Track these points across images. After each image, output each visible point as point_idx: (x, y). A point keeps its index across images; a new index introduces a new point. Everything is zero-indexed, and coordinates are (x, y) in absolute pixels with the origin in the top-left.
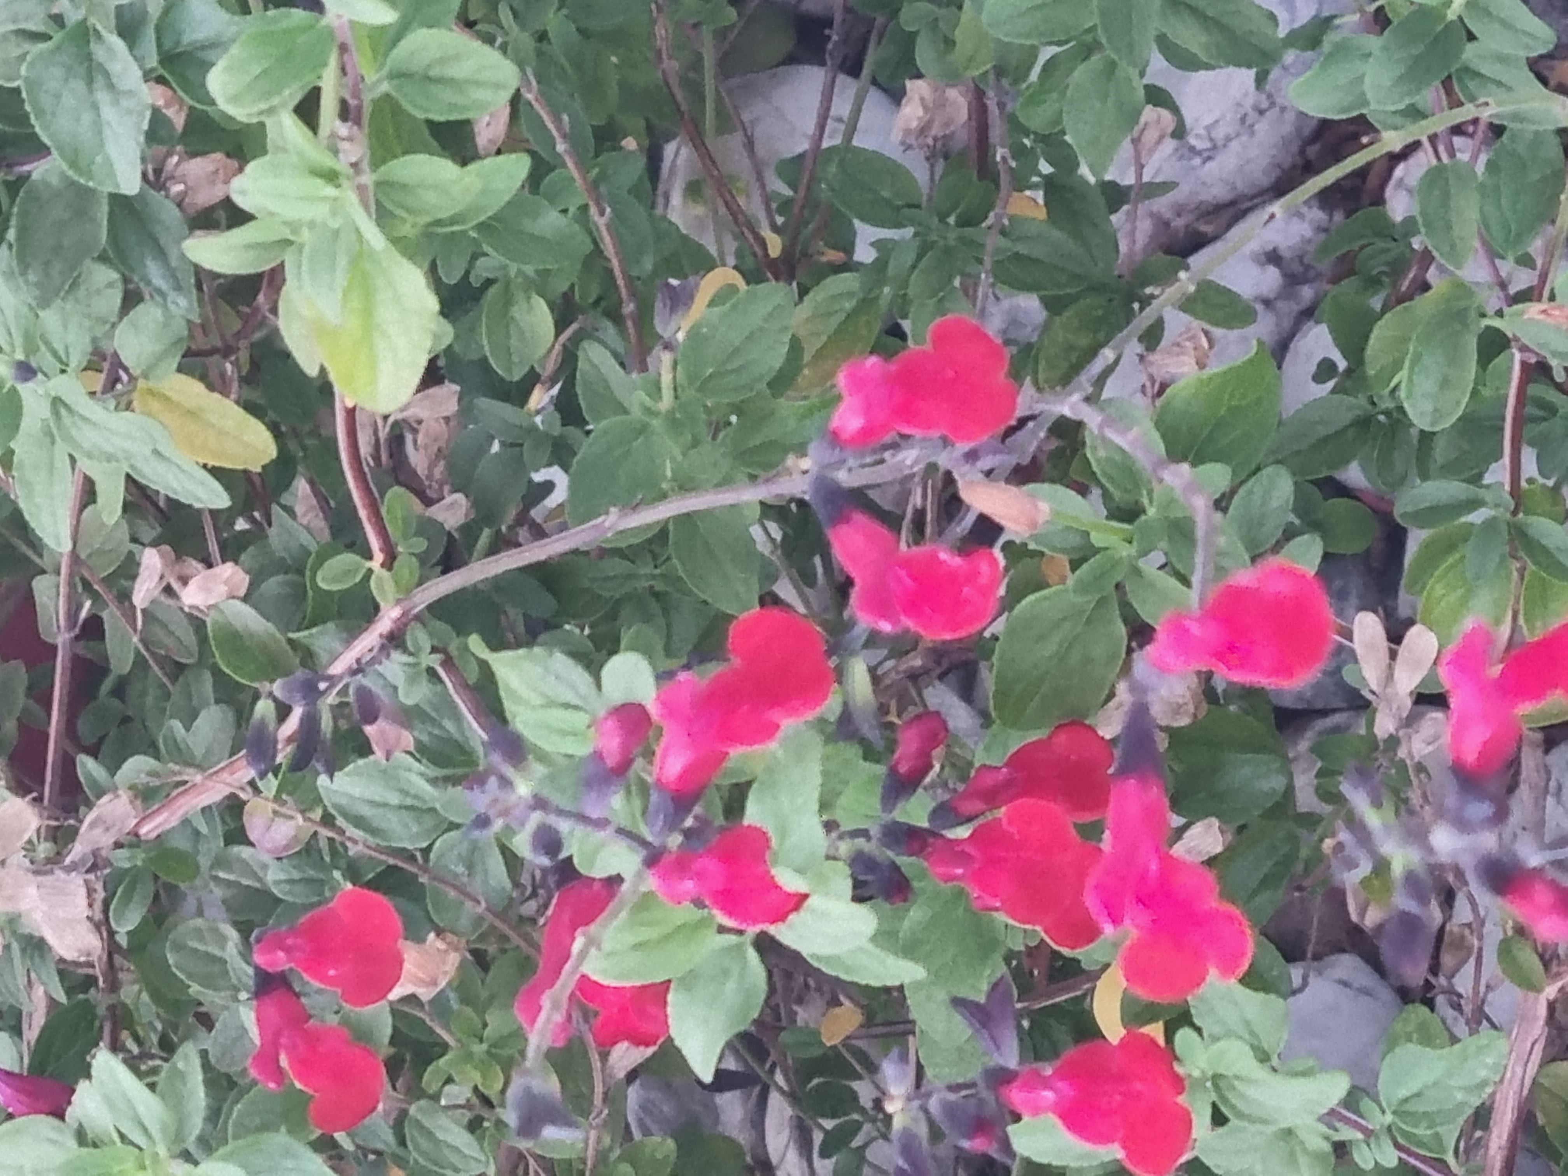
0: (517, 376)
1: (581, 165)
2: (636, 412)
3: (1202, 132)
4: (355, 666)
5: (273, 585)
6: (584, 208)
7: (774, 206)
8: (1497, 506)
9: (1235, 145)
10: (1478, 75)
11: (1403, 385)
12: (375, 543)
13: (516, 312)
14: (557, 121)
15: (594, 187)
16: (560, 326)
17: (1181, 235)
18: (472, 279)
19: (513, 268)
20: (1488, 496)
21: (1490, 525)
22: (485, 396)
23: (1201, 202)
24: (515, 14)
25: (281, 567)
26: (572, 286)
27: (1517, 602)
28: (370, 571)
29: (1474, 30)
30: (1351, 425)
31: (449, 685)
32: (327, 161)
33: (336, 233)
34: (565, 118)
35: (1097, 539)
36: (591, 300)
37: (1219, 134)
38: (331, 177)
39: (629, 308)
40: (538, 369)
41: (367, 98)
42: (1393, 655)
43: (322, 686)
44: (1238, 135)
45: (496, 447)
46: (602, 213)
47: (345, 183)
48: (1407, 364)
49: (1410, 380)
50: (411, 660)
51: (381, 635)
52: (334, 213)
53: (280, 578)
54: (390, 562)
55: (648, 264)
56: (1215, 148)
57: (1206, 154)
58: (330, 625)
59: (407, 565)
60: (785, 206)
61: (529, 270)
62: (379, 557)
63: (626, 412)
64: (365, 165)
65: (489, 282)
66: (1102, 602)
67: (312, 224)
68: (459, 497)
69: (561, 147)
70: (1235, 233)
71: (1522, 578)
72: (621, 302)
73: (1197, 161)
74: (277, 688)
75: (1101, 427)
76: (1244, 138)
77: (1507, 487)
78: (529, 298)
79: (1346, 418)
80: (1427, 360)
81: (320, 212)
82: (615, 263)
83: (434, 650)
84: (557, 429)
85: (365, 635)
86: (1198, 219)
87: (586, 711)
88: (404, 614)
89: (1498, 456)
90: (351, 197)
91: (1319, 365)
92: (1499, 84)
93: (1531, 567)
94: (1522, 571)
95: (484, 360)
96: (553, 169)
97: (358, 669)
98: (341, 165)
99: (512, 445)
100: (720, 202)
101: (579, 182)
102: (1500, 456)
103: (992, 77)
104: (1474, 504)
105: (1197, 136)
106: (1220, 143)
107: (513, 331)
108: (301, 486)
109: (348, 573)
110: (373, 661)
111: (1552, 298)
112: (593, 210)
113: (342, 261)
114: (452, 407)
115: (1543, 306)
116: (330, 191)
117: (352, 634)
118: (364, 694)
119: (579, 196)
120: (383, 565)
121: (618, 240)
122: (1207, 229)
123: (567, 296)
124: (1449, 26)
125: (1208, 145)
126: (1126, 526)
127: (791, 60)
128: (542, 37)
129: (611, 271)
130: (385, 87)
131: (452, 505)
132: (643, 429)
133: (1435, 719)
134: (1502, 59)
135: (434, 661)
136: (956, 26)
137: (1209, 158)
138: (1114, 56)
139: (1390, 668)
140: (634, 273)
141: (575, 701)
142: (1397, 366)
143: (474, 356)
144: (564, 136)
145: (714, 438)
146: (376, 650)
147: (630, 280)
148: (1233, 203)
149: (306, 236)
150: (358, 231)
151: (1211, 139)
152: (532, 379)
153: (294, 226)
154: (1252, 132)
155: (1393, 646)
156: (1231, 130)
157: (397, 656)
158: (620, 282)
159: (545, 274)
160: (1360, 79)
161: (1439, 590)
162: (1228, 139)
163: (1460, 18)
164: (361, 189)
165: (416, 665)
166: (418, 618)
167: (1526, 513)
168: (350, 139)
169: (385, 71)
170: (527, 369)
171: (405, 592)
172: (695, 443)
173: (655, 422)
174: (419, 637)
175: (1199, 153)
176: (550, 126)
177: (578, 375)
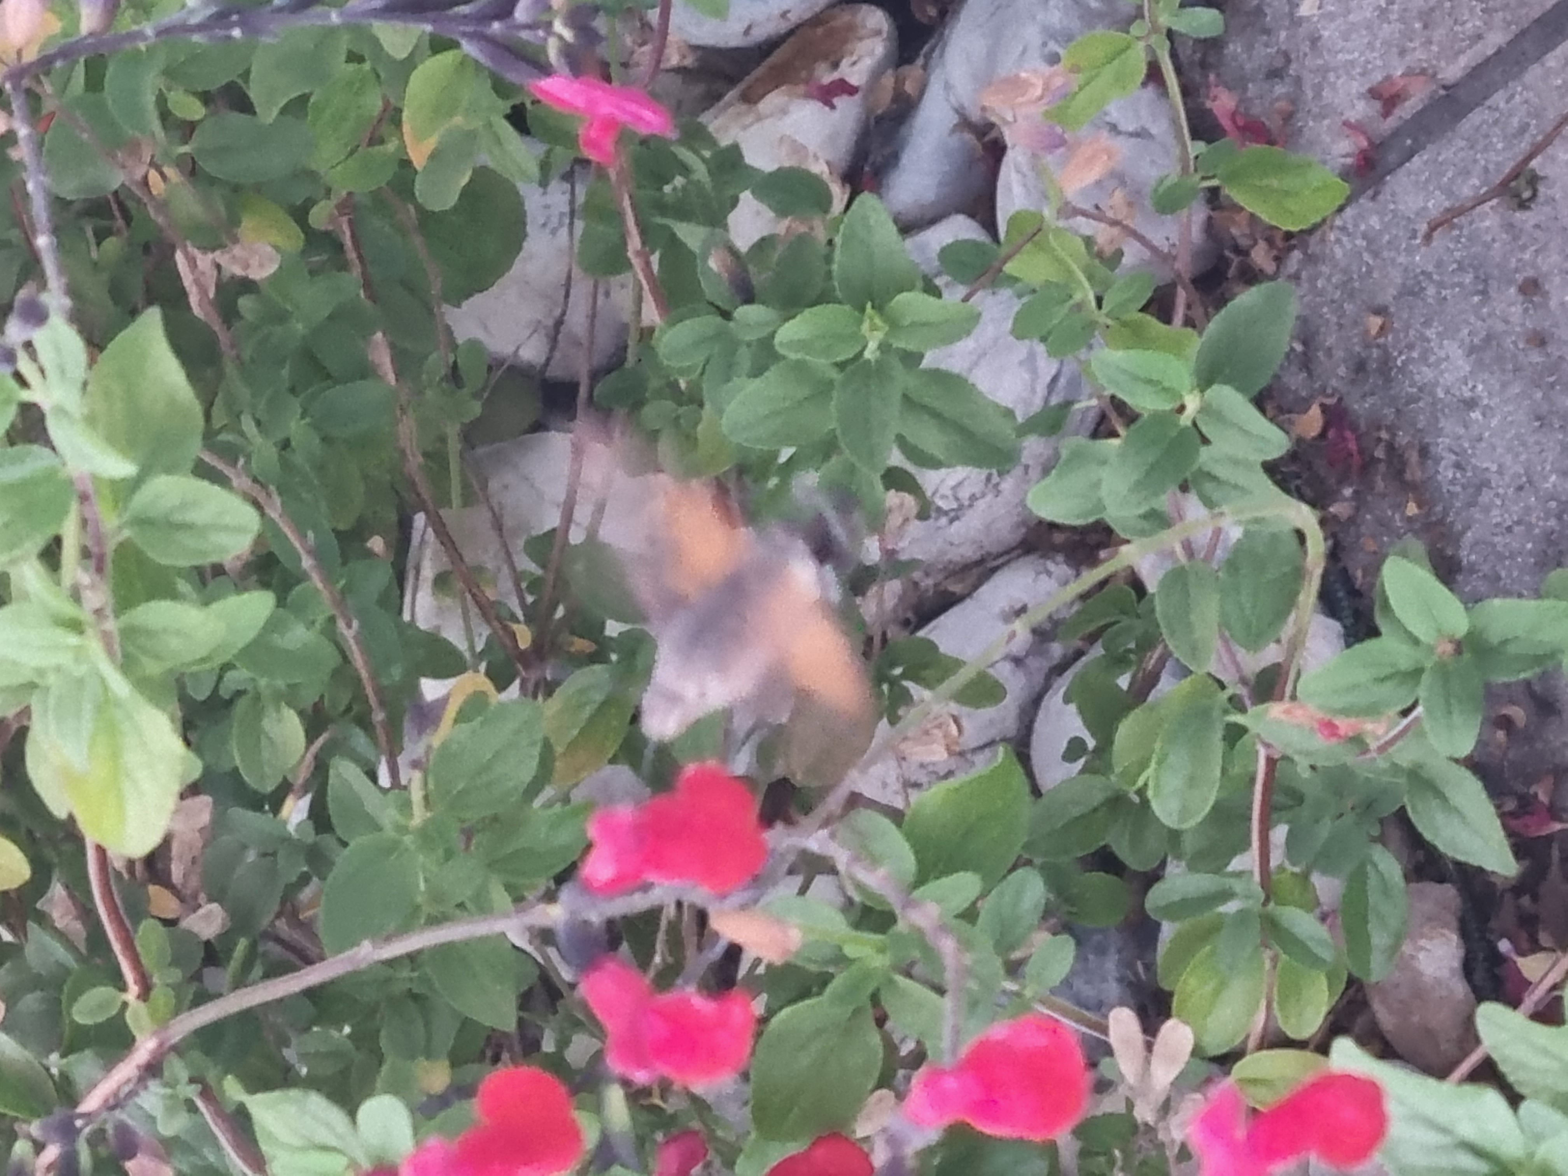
0: (269, 787)
1: (328, 579)
2: (389, 832)
3: (949, 493)
4: (112, 1102)
5: (31, 1002)
6: (332, 620)
7: (524, 585)
8: (1247, 897)
9: (981, 504)
10: (1214, 478)
11: (1151, 784)
12: (129, 975)
13: (267, 724)
14: (303, 537)
15: (341, 599)
16: (311, 736)
17: (931, 593)
18: (222, 692)
19: (263, 682)
20: (1238, 886)
21: (1243, 916)
22: (239, 805)
23: (950, 562)
24: (258, 423)
25: (37, 983)
26: (322, 697)
27: (1271, 989)
28: (125, 1005)
29: (1208, 436)
30: (1102, 805)
31: (208, 1117)
32: (69, 609)
33: (80, 682)
34: (310, 534)
35: (849, 951)
36: (342, 708)
37: (964, 494)
38: (75, 626)
39: (379, 716)
40: (290, 778)
41: (110, 546)
42: (1149, 1047)
43: (79, 1123)
44: (983, 495)
45: (251, 856)
46: (349, 626)
47: (90, 632)
48: (1153, 765)
49: (1157, 778)
50: (169, 1091)
51: (139, 1067)
52: (77, 660)
53: (38, 994)
54: (145, 993)
55: (396, 673)
56: (961, 507)
57: (952, 514)
58: (88, 1053)
59: (161, 995)
60: (535, 585)
61: (280, 683)
62: (134, 989)
63: (379, 828)
64: (108, 611)
65: (239, 693)
66: (857, 1012)
67: (58, 669)
68: (215, 906)
69: (307, 563)
70: (985, 590)
71: (1274, 967)
72: (370, 710)
73: (944, 521)
74: (35, 1128)
75: (848, 865)
76: (989, 497)
77: (1257, 877)
78: (278, 710)
79: (1098, 797)
80: (1172, 758)
81: (65, 659)
82: (364, 674)
83: (192, 1081)
84: (310, 837)
85: (121, 1065)
86: (946, 578)
87: (344, 1154)
88: (161, 1045)
89: (1245, 845)
90: (94, 646)
91: (1070, 742)
92: (1236, 487)
93: (1284, 957)
94: (1275, 960)
95: (236, 769)
96: (299, 581)
97: (114, 1103)
98: (85, 615)
99: (265, 855)
100: (469, 597)
101: (325, 595)
102: (1247, 845)
103: (734, 476)
104: (1226, 895)
105: (943, 497)
106: (966, 503)
107: (264, 742)
108: (57, 890)
109: (102, 1006)
110: (132, 1094)
111: (1293, 697)
112: (341, 624)
113: (88, 707)
114: (205, 818)
115: (1286, 705)
116: (73, 639)
117: (110, 1064)
118: (123, 1130)
119: (325, 607)
120: (139, 997)
121: (366, 651)
122: (956, 588)
123: (317, 707)
124: (1183, 431)
125: (955, 505)
126: (880, 937)
127: (539, 427)
128: (286, 445)
129: (359, 680)
130: (127, 533)
131: (208, 916)
132: (393, 847)
133: (1194, 1100)
134: (1236, 462)
135: (192, 1091)
136: (696, 424)
137: (957, 518)
138: (854, 459)
139: (1147, 1062)
140: (385, 682)
141: (333, 1142)
142: (1143, 765)
143: (227, 767)
144: (309, 552)
145: (468, 846)
146: (134, 1081)
147: (379, 691)
148: (981, 562)
149: (52, 679)
150: (103, 681)
151: (957, 499)
152: (284, 789)
153: (41, 672)
154: (998, 493)
155: (1149, 1038)
156: (977, 490)
157: (154, 1086)
158: (369, 691)
159: (293, 687)
160: (1097, 485)
161: (1193, 982)
162: (973, 498)
163: (1195, 424)
164: (106, 637)
165: (172, 1097)
166: (175, 1048)
167: (1277, 904)
168: (92, 587)
169: (126, 516)
170: (280, 779)
171: (162, 1024)
172: (449, 855)
173: (408, 839)
174: (178, 1069)
175: (946, 513)
176: (297, 545)
177: (329, 788)
